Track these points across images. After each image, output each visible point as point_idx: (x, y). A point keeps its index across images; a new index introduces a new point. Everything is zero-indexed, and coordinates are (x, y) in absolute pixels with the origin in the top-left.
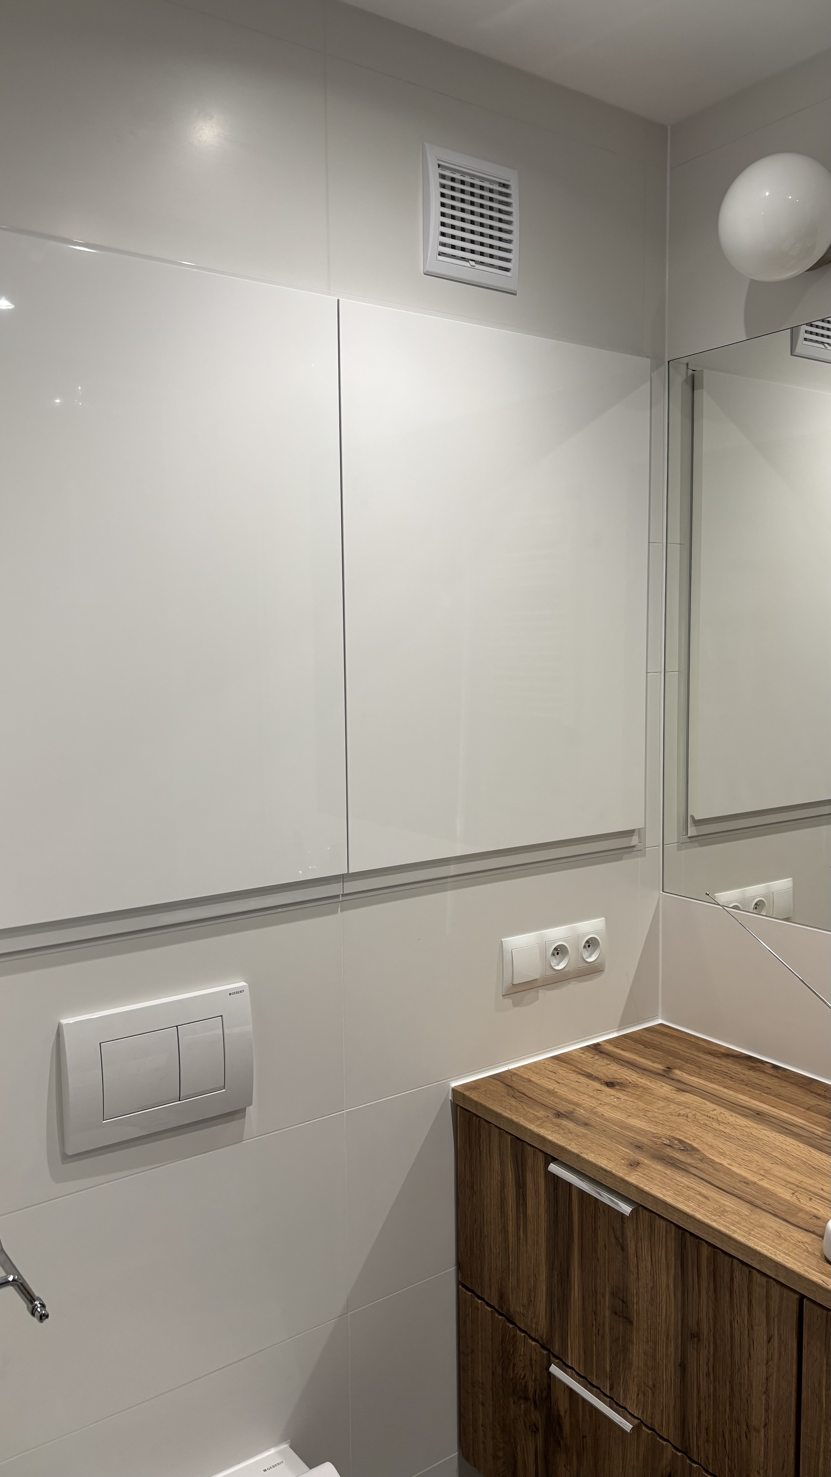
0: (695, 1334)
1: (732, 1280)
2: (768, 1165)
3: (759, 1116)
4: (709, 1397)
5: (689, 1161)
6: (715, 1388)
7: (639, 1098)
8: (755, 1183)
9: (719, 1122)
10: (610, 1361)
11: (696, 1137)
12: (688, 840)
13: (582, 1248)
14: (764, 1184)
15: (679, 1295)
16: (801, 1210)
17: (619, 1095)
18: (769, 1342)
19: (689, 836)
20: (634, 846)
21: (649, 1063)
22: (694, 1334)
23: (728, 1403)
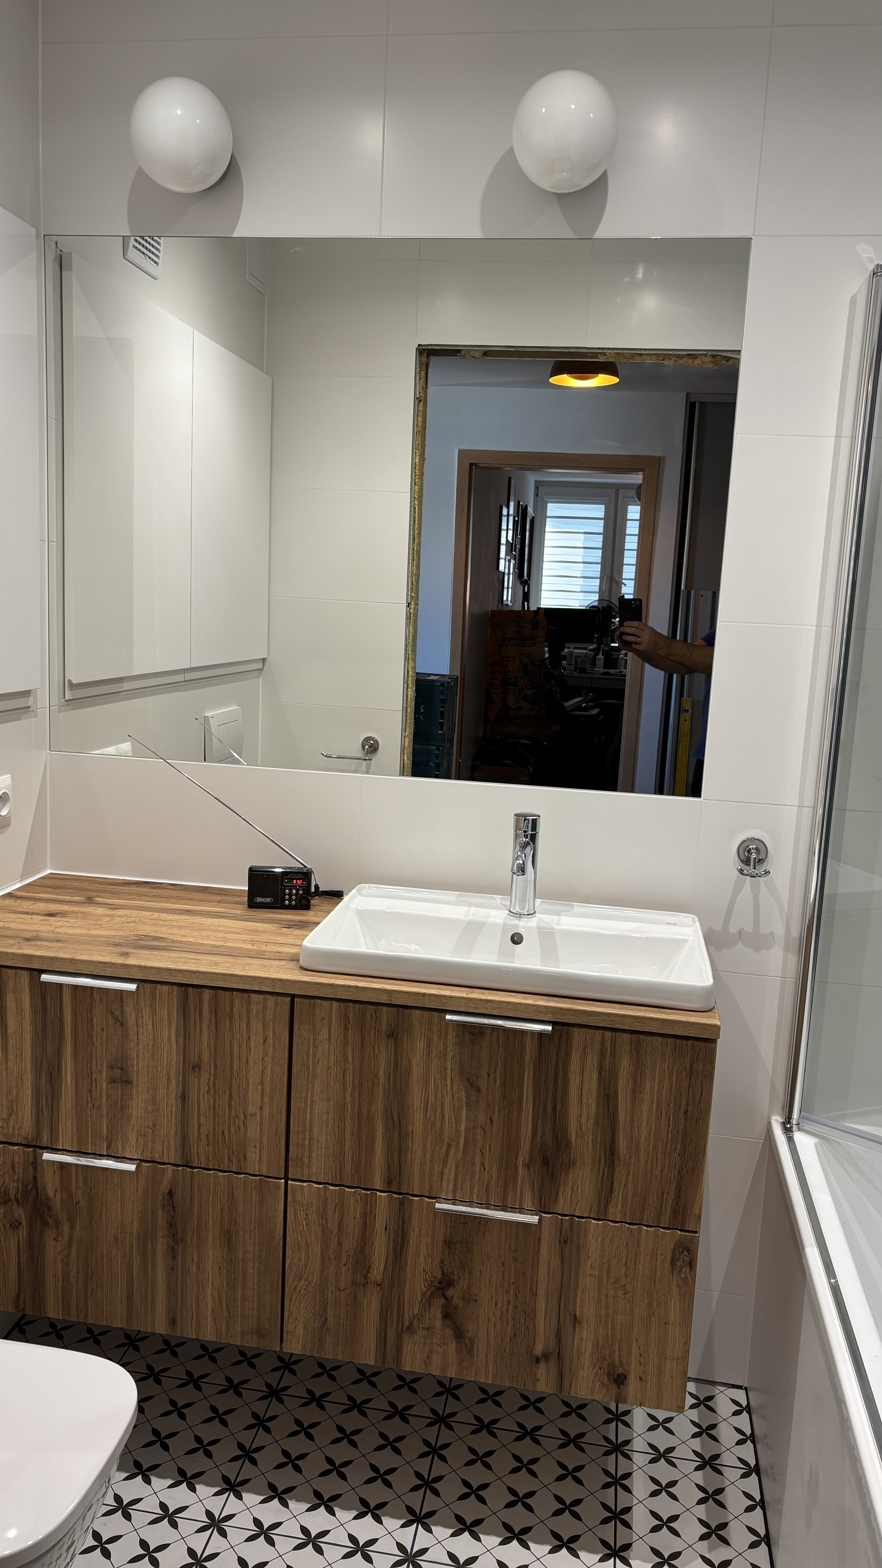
0: (197, 1065)
1: (232, 1009)
2: (222, 935)
3: (187, 912)
4: (210, 1109)
5: (164, 944)
6: (215, 1101)
7: (85, 918)
8: (223, 946)
9: (164, 921)
10: (107, 1125)
11: (156, 932)
12: (65, 703)
13: (75, 1041)
14: (228, 944)
15: (181, 1040)
16: (266, 951)
17: (65, 919)
18: (264, 1043)
19: (66, 699)
20: (29, 707)
21: (69, 898)
22: (195, 1066)
23: (227, 1105)
